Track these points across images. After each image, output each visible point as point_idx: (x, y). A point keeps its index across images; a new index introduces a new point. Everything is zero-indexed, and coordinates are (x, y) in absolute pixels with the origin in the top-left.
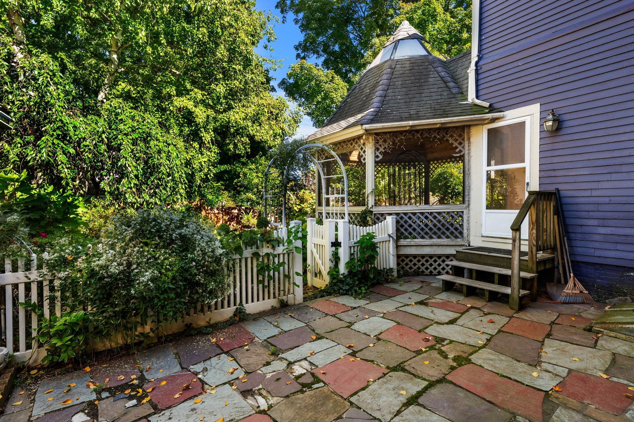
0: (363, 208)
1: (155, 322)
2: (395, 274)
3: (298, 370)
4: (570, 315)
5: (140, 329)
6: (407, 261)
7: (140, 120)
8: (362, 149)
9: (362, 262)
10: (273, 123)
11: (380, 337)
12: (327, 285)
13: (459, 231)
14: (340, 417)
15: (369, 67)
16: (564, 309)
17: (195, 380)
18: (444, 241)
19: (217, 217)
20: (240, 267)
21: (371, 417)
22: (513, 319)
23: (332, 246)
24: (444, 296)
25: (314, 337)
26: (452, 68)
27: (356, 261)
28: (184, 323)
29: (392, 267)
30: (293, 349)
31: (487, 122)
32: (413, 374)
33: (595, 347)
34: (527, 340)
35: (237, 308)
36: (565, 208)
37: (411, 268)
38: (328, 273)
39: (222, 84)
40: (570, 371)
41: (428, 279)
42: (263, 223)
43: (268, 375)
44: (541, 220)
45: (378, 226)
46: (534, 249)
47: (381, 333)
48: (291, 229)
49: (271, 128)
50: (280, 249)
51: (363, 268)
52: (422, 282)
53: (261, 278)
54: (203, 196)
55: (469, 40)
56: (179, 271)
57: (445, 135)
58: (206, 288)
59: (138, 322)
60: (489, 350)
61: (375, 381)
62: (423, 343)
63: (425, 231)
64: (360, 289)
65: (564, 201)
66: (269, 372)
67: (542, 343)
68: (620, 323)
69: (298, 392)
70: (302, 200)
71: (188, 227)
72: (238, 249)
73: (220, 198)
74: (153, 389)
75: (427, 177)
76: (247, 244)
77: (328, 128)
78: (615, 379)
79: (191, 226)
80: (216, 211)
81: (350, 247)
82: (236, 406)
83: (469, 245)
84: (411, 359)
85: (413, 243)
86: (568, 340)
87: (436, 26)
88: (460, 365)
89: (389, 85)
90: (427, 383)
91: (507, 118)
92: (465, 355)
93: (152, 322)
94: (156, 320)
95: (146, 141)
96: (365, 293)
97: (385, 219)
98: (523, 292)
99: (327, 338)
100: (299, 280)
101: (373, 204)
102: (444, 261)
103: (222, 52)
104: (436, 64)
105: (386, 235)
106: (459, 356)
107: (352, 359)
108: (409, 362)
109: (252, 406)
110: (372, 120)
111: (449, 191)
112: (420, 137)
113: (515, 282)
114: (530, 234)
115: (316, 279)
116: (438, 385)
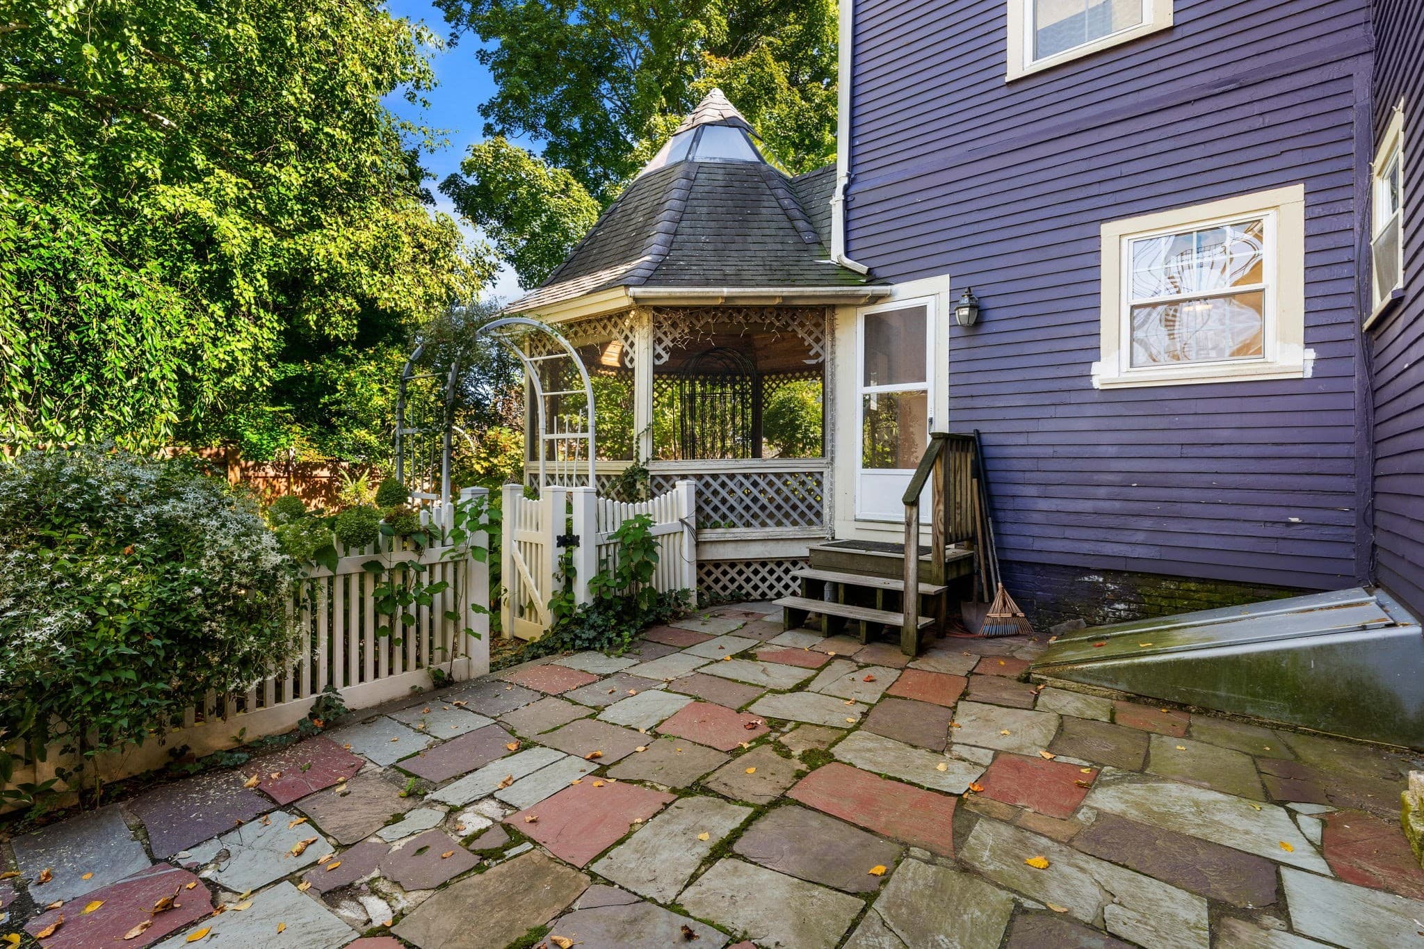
0: (629, 464)
1: (73, 750)
2: (693, 601)
3: (471, 822)
4: (998, 657)
5: (19, 776)
6: (717, 573)
7: (45, 224)
8: (626, 338)
9: (624, 579)
10: (423, 271)
11: (658, 730)
12: (546, 632)
13: (814, 511)
14: (568, 910)
15: (644, 171)
16: (989, 647)
17: (191, 885)
18: (788, 531)
19: (273, 487)
20: (330, 596)
21: (636, 898)
22: (907, 672)
23: (559, 546)
24: (788, 639)
25: (513, 747)
26: (802, 194)
27: (612, 577)
28: (166, 748)
29: (686, 586)
30: (461, 776)
31: (863, 301)
32: (724, 797)
33: (1033, 709)
34: (929, 707)
35: (319, 699)
36: (990, 465)
37: (724, 588)
38: (550, 605)
39: (295, 167)
40: (997, 753)
41: (758, 608)
42: (393, 494)
43: (396, 843)
44: (952, 487)
45: (660, 501)
46: (942, 539)
47: (663, 721)
48: (464, 505)
49: (420, 282)
50: (435, 554)
51: (626, 591)
52: (747, 614)
53: (384, 622)
54: (234, 436)
55: (833, 148)
56: (153, 612)
57: (790, 322)
58: (232, 651)
59: (16, 757)
60: (866, 734)
61: (647, 821)
62: (746, 732)
63: (751, 512)
64: (619, 635)
65: (990, 452)
66: (397, 838)
67: (954, 709)
68: (1069, 663)
69: (470, 871)
70: (494, 450)
71: (181, 500)
72: (325, 554)
73: (283, 440)
74: (58, 928)
75: (757, 406)
76: (349, 542)
77: (554, 289)
78: (1062, 759)
79: (191, 496)
80: (271, 473)
81: (600, 547)
82: (309, 928)
83: (833, 538)
84: (720, 767)
85: (729, 537)
86: (993, 700)
87: (775, 112)
88: (813, 768)
89: (684, 213)
90: (750, 810)
91: (897, 298)
92: (822, 748)
93: (61, 753)
94: (76, 746)
95: (59, 282)
96: (630, 643)
97: (674, 486)
98: (924, 621)
99: (543, 746)
100: (480, 623)
101: (650, 456)
102: (787, 571)
103: (296, 91)
104: (775, 182)
105: (676, 521)
106: (811, 751)
107: (598, 782)
108: (716, 775)
109: (350, 923)
110: (648, 279)
111: (799, 436)
112: (743, 321)
113: (911, 602)
114: (935, 513)
115: (521, 620)
116: (772, 811)
